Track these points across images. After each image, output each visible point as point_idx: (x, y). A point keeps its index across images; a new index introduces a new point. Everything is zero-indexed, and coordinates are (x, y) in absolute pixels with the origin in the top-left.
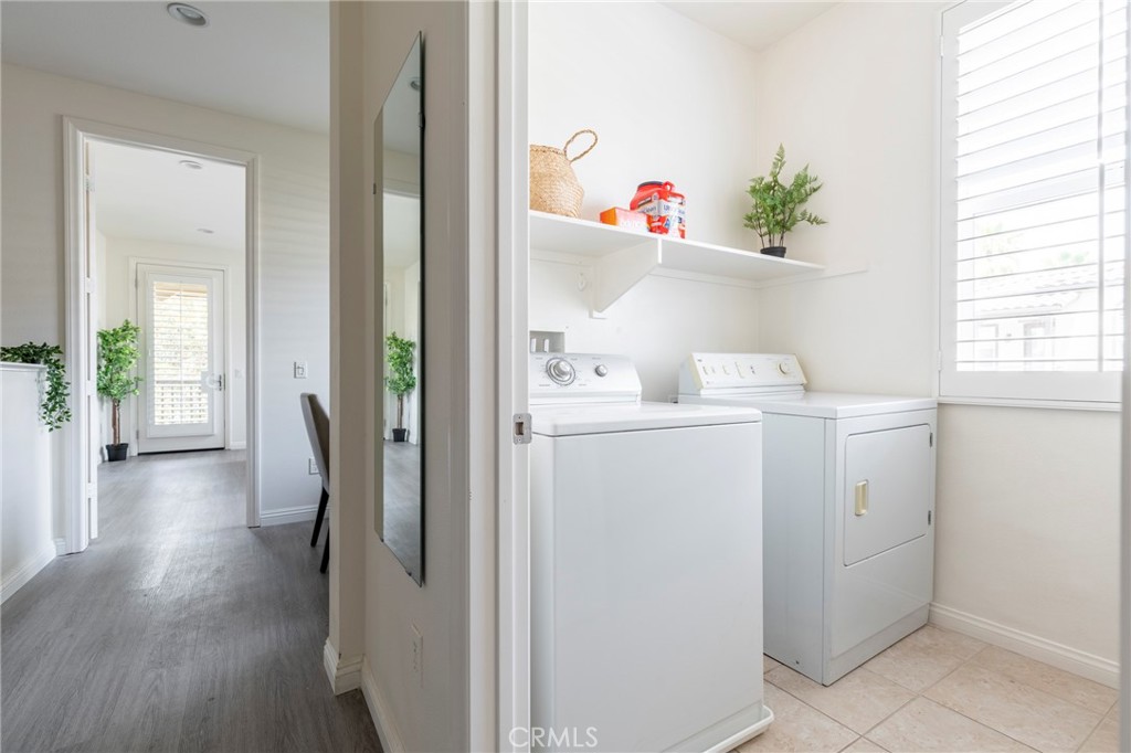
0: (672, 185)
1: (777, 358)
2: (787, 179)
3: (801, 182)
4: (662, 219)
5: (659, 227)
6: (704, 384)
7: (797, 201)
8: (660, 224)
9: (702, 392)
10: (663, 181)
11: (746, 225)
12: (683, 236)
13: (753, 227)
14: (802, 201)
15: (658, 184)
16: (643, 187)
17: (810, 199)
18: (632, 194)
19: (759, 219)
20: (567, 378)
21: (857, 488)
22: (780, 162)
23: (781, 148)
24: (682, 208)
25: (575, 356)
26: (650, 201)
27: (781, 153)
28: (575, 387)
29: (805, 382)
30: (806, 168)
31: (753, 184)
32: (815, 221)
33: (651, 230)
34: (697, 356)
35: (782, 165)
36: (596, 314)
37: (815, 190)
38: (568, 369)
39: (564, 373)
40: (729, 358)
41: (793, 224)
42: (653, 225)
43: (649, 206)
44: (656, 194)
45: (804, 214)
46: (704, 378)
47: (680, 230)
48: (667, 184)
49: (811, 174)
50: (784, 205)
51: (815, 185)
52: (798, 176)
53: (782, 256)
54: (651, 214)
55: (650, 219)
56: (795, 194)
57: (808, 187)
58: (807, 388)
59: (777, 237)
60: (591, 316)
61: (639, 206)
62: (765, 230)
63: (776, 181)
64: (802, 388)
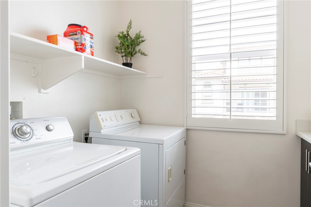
0: (87, 28)
1: (130, 111)
2: (132, 34)
3: (138, 37)
4: (82, 45)
5: (81, 49)
6: (103, 127)
7: (136, 44)
8: (82, 47)
9: (102, 131)
10: (83, 25)
11: (116, 51)
12: (92, 55)
13: (119, 53)
14: (138, 45)
15: (79, 26)
16: (71, 26)
17: (141, 44)
18: (65, 28)
19: (121, 49)
20: (28, 135)
21: (169, 170)
22: (130, 27)
23: (131, 21)
24: (92, 41)
25: (33, 120)
26: (76, 34)
27: (130, 23)
28: (33, 141)
29: (140, 120)
30: (140, 32)
31: (119, 33)
32: (143, 54)
33: (77, 50)
34: (99, 113)
35: (130, 28)
36: (43, 91)
37: (143, 41)
38: (29, 130)
39: (26, 134)
40: (112, 113)
41: (135, 54)
42: (78, 47)
43: (76, 37)
44: (79, 31)
45: (139, 50)
46: (102, 124)
47: (91, 51)
48: (84, 27)
49: (142, 34)
50: (132, 45)
51: (143, 39)
52: (137, 34)
53: (131, 67)
54: (77, 41)
55: (76, 44)
56: (136, 42)
57: (140, 39)
58: (140, 123)
59: (129, 58)
60: (40, 92)
61: (70, 36)
62: (124, 54)
63: (128, 34)
64: (139, 123)
